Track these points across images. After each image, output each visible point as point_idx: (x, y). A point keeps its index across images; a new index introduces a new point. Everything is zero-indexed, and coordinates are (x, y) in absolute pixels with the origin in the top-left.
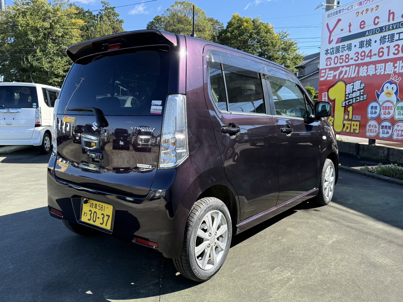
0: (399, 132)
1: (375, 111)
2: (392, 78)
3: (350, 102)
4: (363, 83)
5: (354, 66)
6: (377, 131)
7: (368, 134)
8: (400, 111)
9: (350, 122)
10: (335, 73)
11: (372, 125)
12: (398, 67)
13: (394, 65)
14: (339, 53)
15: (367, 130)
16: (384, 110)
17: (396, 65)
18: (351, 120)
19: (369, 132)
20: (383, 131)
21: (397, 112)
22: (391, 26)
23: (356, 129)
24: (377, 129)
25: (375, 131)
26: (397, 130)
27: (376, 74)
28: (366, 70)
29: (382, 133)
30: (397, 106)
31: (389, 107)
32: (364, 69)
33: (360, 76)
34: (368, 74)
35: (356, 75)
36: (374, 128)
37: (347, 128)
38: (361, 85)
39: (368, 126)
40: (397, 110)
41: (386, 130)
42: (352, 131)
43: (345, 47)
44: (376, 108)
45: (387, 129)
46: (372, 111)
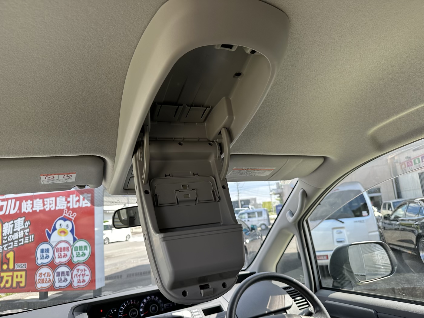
0: (80, 277)
1: (47, 255)
2: (65, 213)
3: (10, 245)
4: (27, 221)
5: (14, 201)
6: (52, 280)
7: (39, 286)
8: (78, 251)
9: (11, 274)
11: (43, 273)
12: (71, 202)
13: (66, 200)
15: (38, 280)
16: (58, 252)
17: (68, 199)
18: (13, 270)
19: (39, 282)
20: (60, 279)
21: (75, 253)
23: (21, 282)
24: (51, 277)
25: (49, 281)
26: (78, 275)
27: (44, 209)
28: (31, 205)
29: (58, 281)
30: (75, 246)
31: (64, 248)
32: (27, 204)
33: (22, 212)
34: (34, 209)
35: (17, 211)
36: (47, 276)
37: (7, 282)
38: (24, 223)
39: (38, 275)
40: (75, 250)
41: (63, 278)
42: (14, 285)
44: (48, 250)
45: (64, 276)
46: (43, 255)
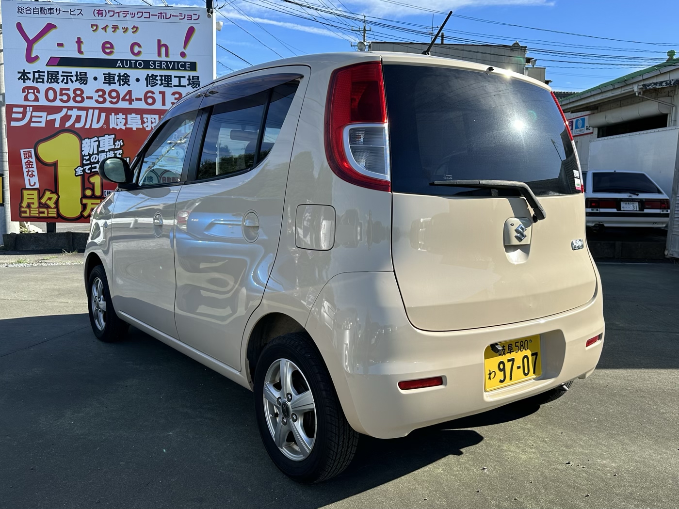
3: (95, 168)
4: (119, 140)
10: (50, 117)
14: (58, 83)
18: (101, 197)
22: (164, 64)
27: (143, 128)
32: (118, 118)
33: (111, 127)
35: (102, 126)
38: (114, 142)
43: (72, 76)
